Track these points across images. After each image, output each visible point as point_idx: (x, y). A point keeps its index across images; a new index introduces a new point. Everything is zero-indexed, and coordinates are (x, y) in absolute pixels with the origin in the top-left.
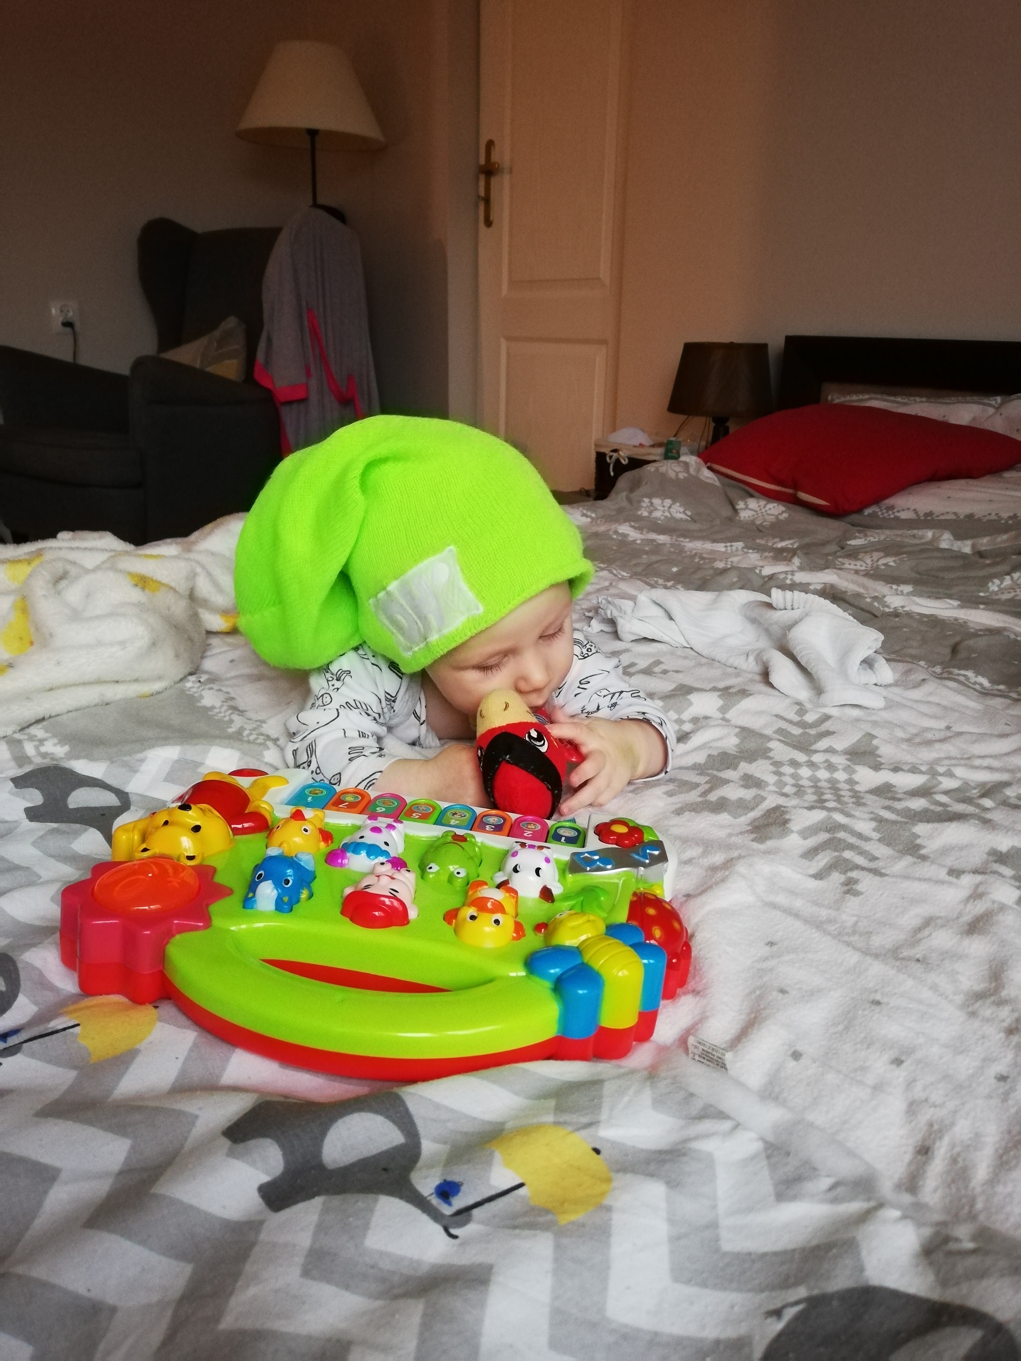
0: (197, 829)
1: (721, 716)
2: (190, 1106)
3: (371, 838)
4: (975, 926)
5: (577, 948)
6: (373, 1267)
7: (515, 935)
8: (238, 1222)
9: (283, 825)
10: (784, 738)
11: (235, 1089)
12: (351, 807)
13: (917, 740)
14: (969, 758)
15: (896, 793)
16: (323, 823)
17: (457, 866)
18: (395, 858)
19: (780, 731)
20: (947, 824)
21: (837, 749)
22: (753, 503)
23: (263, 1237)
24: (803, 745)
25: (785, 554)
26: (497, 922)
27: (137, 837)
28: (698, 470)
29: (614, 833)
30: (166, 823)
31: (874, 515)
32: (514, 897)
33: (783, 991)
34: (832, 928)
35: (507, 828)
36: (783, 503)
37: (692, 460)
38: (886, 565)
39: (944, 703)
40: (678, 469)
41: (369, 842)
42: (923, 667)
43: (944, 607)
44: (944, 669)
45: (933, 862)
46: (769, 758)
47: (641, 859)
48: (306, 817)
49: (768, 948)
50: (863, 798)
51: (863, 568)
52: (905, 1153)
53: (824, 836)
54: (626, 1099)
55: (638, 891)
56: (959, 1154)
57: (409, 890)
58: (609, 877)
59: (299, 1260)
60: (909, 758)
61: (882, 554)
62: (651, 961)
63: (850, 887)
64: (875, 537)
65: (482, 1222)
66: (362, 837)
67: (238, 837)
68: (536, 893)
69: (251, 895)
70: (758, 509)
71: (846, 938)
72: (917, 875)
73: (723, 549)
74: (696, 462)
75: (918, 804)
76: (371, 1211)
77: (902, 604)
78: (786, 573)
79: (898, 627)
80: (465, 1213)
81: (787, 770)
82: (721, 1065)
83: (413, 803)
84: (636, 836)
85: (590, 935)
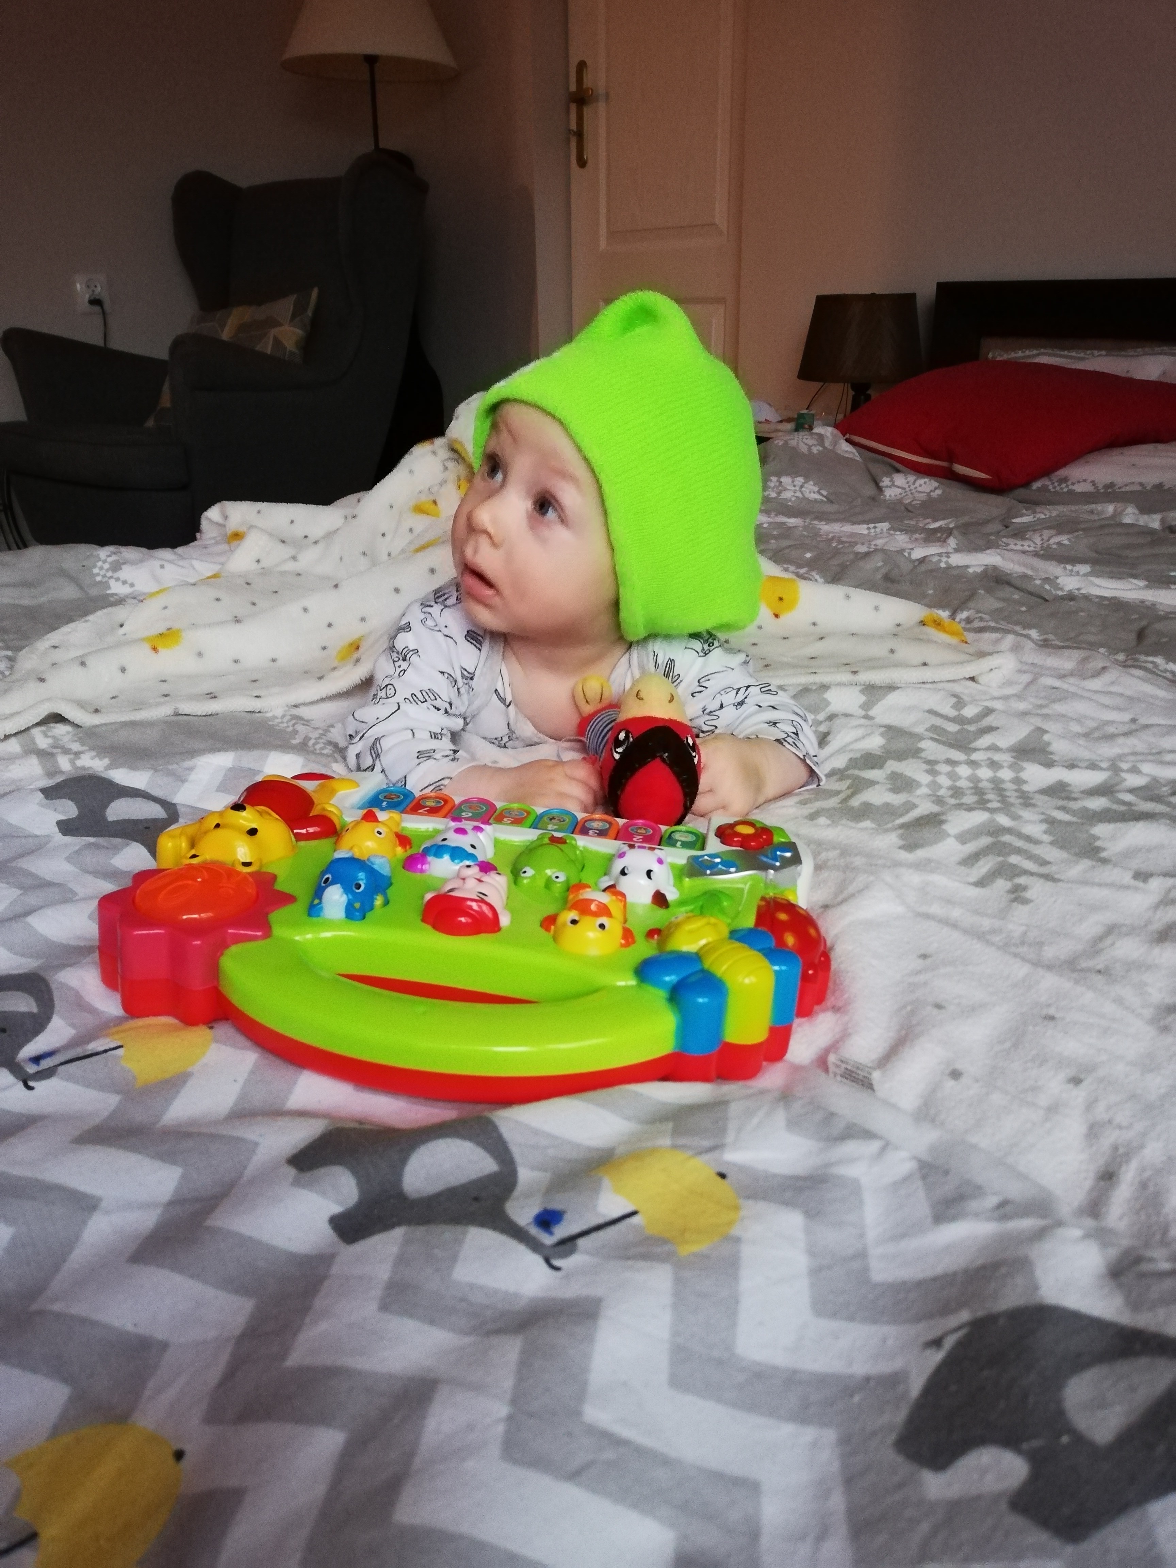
0: (253, 832)
1: (863, 713)
2: (250, 1132)
3: (456, 840)
4: (1167, 934)
5: (697, 954)
6: (462, 1300)
7: (623, 942)
8: (305, 1256)
9: (353, 828)
10: (938, 735)
11: (302, 1114)
12: (433, 811)
13: (1096, 734)
14: (1159, 753)
15: (1071, 792)
16: (400, 827)
17: (554, 870)
18: (483, 862)
19: (934, 728)
20: (1132, 823)
21: (1001, 746)
22: (900, 480)
23: (335, 1270)
24: (962, 743)
25: (939, 535)
26: (602, 926)
27: (184, 845)
28: (835, 444)
29: (738, 834)
30: (218, 826)
31: (1044, 489)
32: (621, 901)
33: (939, 1006)
34: (996, 939)
35: (613, 832)
36: (936, 478)
37: (828, 432)
38: (1059, 543)
39: (1128, 693)
40: (811, 442)
41: (453, 845)
42: (1103, 654)
43: (1129, 587)
44: (1127, 656)
45: (1115, 865)
46: (920, 758)
47: (770, 861)
48: (380, 820)
49: (920, 961)
50: (1032, 799)
51: (1031, 549)
52: (1086, 1179)
53: (986, 841)
54: (755, 1120)
55: (767, 896)
56: (1149, 1179)
57: (500, 893)
58: (732, 881)
59: (377, 1292)
60: (1086, 755)
61: (1053, 532)
62: (784, 968)
63: (1017, 895)
64: (1044, 514)
65: (587, 1252)
66: (445, 840)
67: (302, 844)
68: (647, 899)
69: (316, 901)
70: (906, 486)
71: (1013, 949)
72: (1097, 880)
73: (866, 532)
74: (832, 434)
75: (1097, 803)
76: (459, 1242)
77: (1078, 586)
78: (940, 555)
79: (1074, 612)
80: (568, 1244)
81: (944, 768)
82: (867, 1084)
83: (503, 808)
84: (764, 837)
85: (710, 939)
